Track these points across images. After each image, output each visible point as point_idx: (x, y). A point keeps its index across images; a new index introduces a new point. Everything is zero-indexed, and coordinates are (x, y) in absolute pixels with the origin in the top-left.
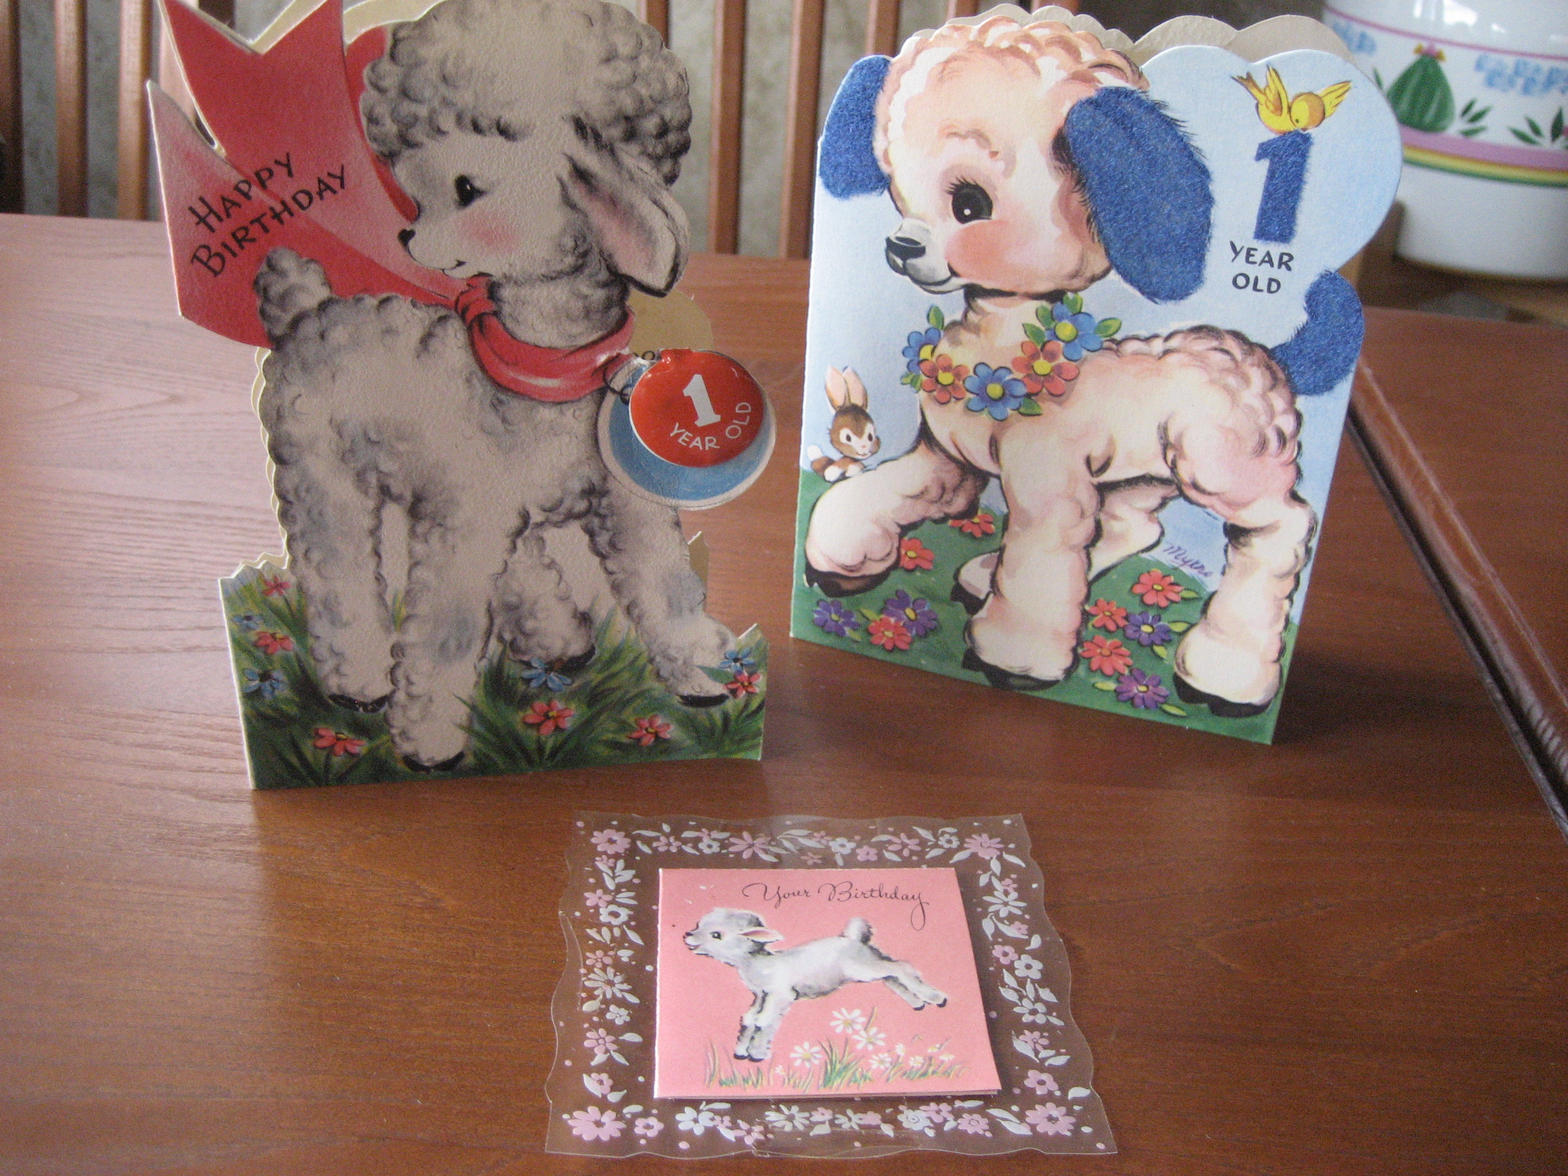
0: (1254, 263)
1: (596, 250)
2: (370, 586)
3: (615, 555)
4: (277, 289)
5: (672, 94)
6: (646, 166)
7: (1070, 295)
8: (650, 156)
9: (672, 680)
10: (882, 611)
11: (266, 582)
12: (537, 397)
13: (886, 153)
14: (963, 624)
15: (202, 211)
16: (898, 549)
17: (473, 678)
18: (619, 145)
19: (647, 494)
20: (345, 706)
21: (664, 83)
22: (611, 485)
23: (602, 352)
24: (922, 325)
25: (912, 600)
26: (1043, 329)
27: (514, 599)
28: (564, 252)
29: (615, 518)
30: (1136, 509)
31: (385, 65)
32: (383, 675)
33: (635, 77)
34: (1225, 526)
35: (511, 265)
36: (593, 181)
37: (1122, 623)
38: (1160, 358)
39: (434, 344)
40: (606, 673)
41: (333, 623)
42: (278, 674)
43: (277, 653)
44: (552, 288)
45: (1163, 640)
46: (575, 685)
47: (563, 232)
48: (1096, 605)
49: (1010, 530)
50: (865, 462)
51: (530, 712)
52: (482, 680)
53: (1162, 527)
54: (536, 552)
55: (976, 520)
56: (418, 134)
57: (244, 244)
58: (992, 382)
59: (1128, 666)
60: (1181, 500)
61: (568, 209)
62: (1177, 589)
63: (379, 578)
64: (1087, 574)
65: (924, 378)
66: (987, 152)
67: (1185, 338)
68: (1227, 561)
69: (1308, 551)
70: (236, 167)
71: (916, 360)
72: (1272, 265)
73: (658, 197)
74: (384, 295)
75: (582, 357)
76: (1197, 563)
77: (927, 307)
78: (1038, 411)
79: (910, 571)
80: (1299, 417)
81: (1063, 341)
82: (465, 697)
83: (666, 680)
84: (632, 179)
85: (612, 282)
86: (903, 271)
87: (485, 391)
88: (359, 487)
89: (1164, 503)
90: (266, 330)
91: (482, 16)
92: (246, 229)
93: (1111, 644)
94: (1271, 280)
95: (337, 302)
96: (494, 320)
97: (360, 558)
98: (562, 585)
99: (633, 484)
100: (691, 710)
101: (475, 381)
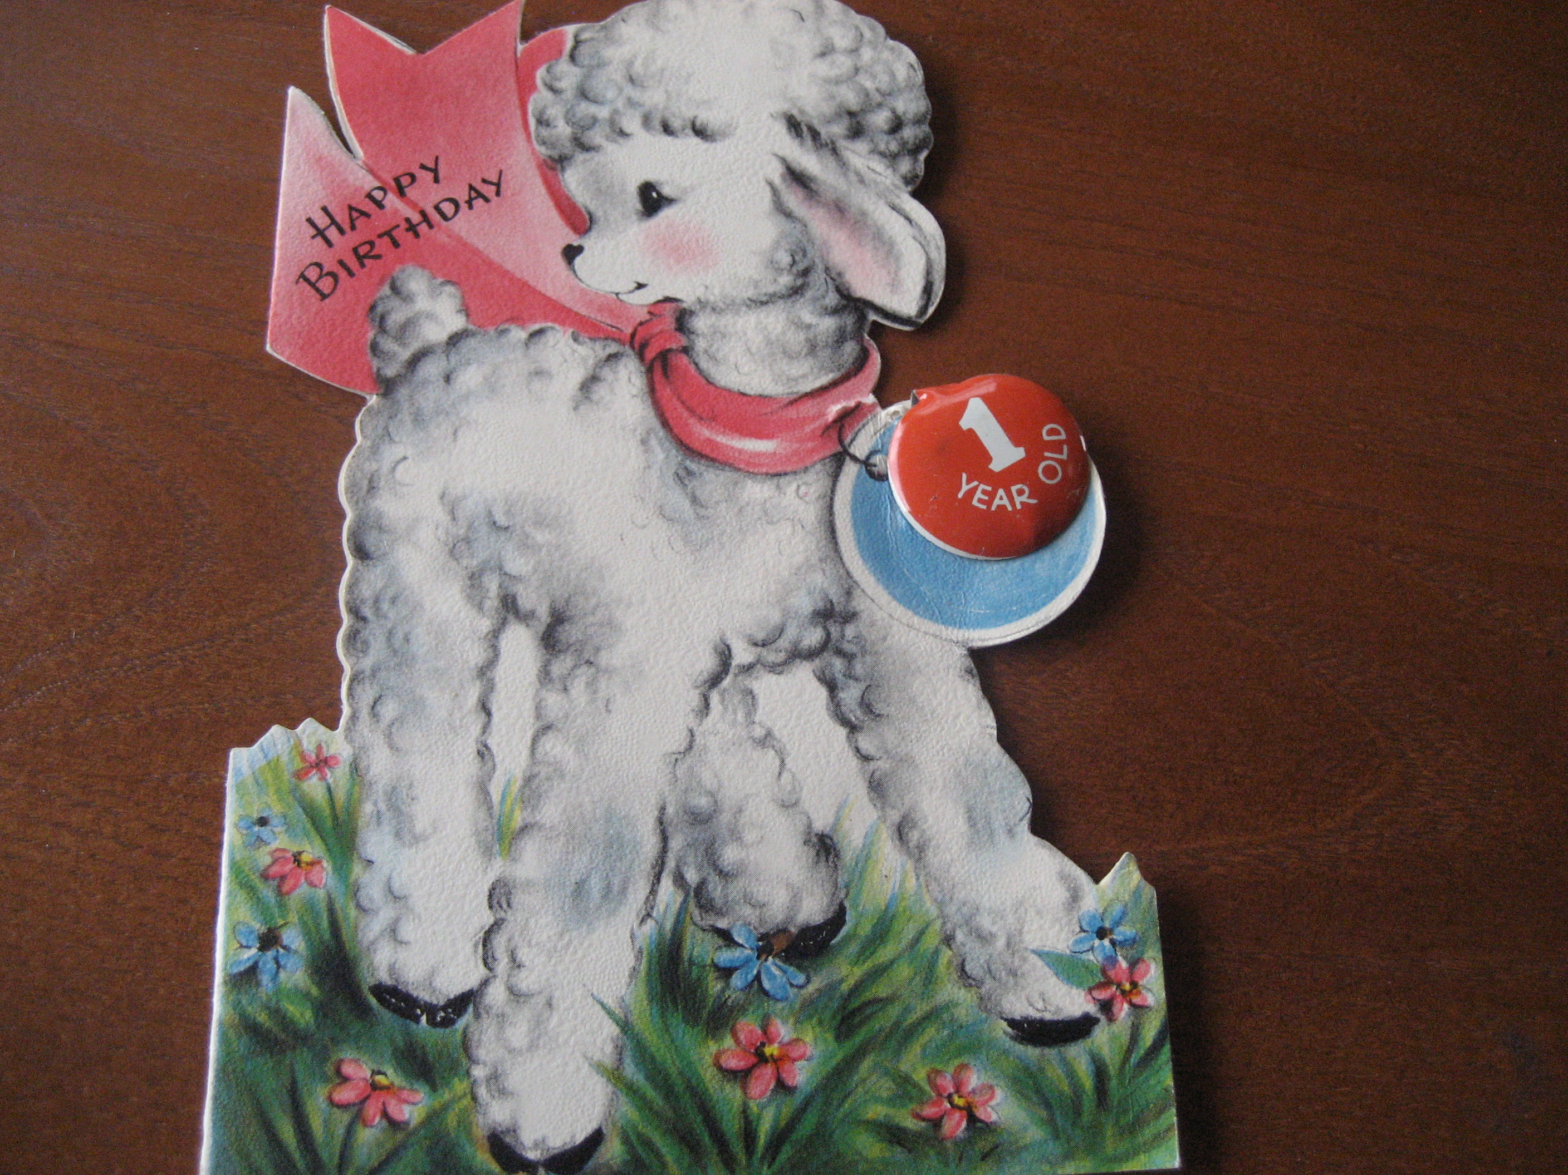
1: (820, 267)
2: (468, 766)
3: (873, 724)
4: (396, 318)
5: (903, 84)
6: (879, 165)
8: (882, 154)
9: (989, 984)
11: (303, 756)
12: (742, 466)
15: (322, 221)
17: (628, 960)
18: (842, 144)
19: (916, 620)
20: (396, 1010)
21: (893, 75)
22: (859, 603)
23: (835, 402)
27: (703, 802)
28: (779, 270)
29: (868, 658)
31: (563, 66)
32: (469, 947)
33: (857, 70)
35: (707, 287)
36: (812, 185)
39: (600, 391)
40: (868, 965)
41: (398, 835)
42: (293, 937)
43: (298, 892)
44: (762, 316)
46: (811, 988)
47: (776, 246)
51: (729, 1042)
52: (643, 967)
54: (740, 716)
56: (596, 136)
57: (366, 261)
61: (782, 219)
63: (484, 752)
70: (371, 171)
73: (897, 201)
74: (537, 327)
75: (808, 408)
82: (611, 1002)
83: (979, 984)
84: (862, 181)
85: (844, 308)
87: (667, 457)
88: (469, 598)
90: (375, 370)
91: (676, 17)
92: (371, 243)
95: (473, 334)
96: (685, 359)
97: (457, 715)
98: (786, 776)
99: (894, 603)
100: (1032, 1052)
101: (653, 442)
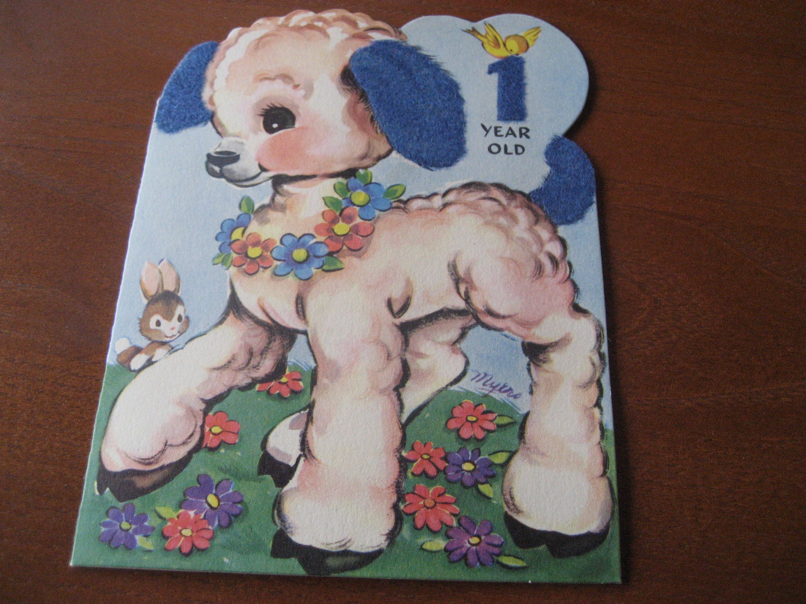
0: (501, 136)
7: (361, 171)
10: (180, 505)
13: (211, 99)
14: (272, 501)
16: (202, 427)
24: (234, 212)
25: (215, 483)
26: (340, 199)
30: (439, 343)
34: (523, 344)
37: (442, 465)
38: (441, 210)
45: (486, 476)
48: (413, 449)
49: (318, 383)
50: (173, 344)
53: (465, 357)
55: (284, 380)
58: (297, 248)
59: (455, 515)
60: (479, 328)
62: (491, 416)
64: (399, 417)
65: (234, 255)
66: (291, 85)
67: (459, 193)
68: (532, 379)
69: (601, 356)
71: (228, 241)
72: (515, 136)
76: (504, 386)
77: (240, 197)
78: (339, 266)
79: (213, 450)
80: (563, 242)
81: (358, 206)
86: (221, 175)
89: (463, 335)
93: (434, 493)
94: (516, 146)
